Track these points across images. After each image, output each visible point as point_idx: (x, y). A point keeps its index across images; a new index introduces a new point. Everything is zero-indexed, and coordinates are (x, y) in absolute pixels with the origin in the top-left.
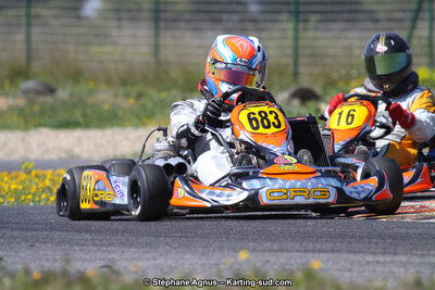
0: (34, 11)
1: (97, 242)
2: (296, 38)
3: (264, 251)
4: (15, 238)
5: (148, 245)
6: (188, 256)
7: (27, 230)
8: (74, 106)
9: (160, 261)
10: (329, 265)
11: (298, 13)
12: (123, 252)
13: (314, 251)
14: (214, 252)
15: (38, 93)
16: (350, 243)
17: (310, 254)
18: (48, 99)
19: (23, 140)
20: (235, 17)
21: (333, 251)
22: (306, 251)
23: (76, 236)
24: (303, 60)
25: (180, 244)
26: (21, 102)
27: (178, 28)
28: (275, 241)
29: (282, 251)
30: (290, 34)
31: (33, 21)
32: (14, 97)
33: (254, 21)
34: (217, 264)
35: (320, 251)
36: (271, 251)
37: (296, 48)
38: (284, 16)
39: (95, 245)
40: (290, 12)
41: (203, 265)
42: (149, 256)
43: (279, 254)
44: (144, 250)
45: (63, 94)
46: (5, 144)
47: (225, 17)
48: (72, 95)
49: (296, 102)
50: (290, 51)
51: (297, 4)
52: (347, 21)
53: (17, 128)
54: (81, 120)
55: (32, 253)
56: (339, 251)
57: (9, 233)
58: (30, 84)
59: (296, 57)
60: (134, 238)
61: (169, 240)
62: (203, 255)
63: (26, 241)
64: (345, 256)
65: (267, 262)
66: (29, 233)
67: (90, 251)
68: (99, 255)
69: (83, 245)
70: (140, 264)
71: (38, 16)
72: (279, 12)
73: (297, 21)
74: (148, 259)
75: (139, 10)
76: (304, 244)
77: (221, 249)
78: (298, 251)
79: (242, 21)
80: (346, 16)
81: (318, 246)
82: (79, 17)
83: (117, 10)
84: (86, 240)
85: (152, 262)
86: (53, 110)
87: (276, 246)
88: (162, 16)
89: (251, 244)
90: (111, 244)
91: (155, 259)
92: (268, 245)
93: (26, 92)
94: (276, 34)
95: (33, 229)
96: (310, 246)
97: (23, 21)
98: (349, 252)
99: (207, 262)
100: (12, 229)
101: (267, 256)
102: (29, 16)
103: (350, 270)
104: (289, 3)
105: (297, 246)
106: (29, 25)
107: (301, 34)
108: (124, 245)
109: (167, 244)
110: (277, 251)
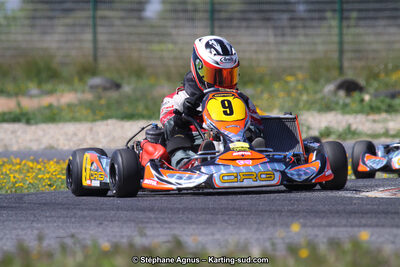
0: (100, 13)
1: (160, 220)
2: (341, 34)
3: (313, 226)
4: (84, 217)
5: (207, 222)
6: (244, 231)
7: (96, 210)
8: (138, 100)
9: (218, 236)
10: (373, 238)
11: (342, 11)
12: (184, 229)
13: (359, 226)
14: (267, 227)
15: (105, 89)
16: (393, 218)
17: (356, 229)
18: (114, 95)
19: (91, 129)
20: (285, 16)
21: (377, 226)
22: (352, 226)
23: (141, 215)
24: (347, 55)
25: (236, 221)
26: (89, 96)
27: (231, 27)
28: (324, 217)
29: (330, 226)
30: (336, 31)
31: (99, 22)
32: (83, 92)
33: (302, 19)
34: (270, 239)
35: (365, 226)
36: (320, 226)
37: (341, 43)
38: (329, 14)
39: (158, 222)
40: (334, 11)
41: (258, 239)
42: (207, 231)
43: (327, 229)
44: (203, 226)
45: (127, 89)
46: (75, 134)
47: (276, 15)
48: (134, 90)
49: (342, 93)
50: (335, 47)
51: (342, 3)
52: (389, 18)
53: (86, 120)
54: (145, 112)
55: (100, 230)
56: (383, 226)
57: (79, 213)
58: (97, 81)
59: (341, 52)
60: (194, 216)
61: (226, 218)
62: (257, 230)
63: (95, 220)
64: (388, 230)
65: (316, 236)
66: (98, 213)
67: (153, 228)
68: (162, 232)
69: (147, 222)
70: (200, 239)
71: (103, 18)
72: (324, 11)
73: (342, 19)
74: (206, 235)
75: (195, 11)
76: (350, 220)
77: (274, 225)
78: (345, 226)
79: (292, 19)
80: (387, 13)
81: (363, 221)
82: (141, 19)
83: (175, 11)
84: (150, 218)
85: (210, 237)
86: (119, 103)
87: (324, 222)
88: (216, 16)
89: (301, 220)
90: (173, 222)
91: (213, 234)
92: (318, 220)
93: (93, 88)
94: (323, 31)
95: (101, 209)
96: (356, 221)
97: (90, 22)
98: (392, 226)
99: (261, 237)
100: (82, 210)
101: (316, 231)
102: (94, 18)
103: (393, 243)
104: (335, 3)
105: (344, 222)
106: (95, 26)
107: (345, 31)
108: (184, 222)
109: (224, 221)
110: (326, 226)
